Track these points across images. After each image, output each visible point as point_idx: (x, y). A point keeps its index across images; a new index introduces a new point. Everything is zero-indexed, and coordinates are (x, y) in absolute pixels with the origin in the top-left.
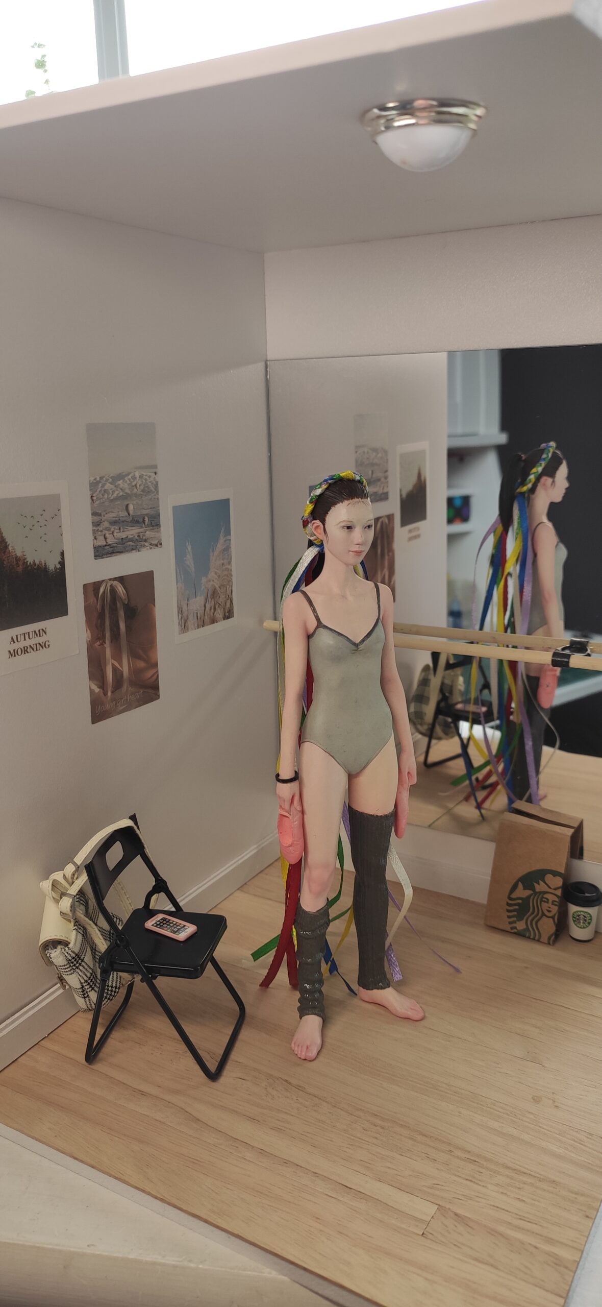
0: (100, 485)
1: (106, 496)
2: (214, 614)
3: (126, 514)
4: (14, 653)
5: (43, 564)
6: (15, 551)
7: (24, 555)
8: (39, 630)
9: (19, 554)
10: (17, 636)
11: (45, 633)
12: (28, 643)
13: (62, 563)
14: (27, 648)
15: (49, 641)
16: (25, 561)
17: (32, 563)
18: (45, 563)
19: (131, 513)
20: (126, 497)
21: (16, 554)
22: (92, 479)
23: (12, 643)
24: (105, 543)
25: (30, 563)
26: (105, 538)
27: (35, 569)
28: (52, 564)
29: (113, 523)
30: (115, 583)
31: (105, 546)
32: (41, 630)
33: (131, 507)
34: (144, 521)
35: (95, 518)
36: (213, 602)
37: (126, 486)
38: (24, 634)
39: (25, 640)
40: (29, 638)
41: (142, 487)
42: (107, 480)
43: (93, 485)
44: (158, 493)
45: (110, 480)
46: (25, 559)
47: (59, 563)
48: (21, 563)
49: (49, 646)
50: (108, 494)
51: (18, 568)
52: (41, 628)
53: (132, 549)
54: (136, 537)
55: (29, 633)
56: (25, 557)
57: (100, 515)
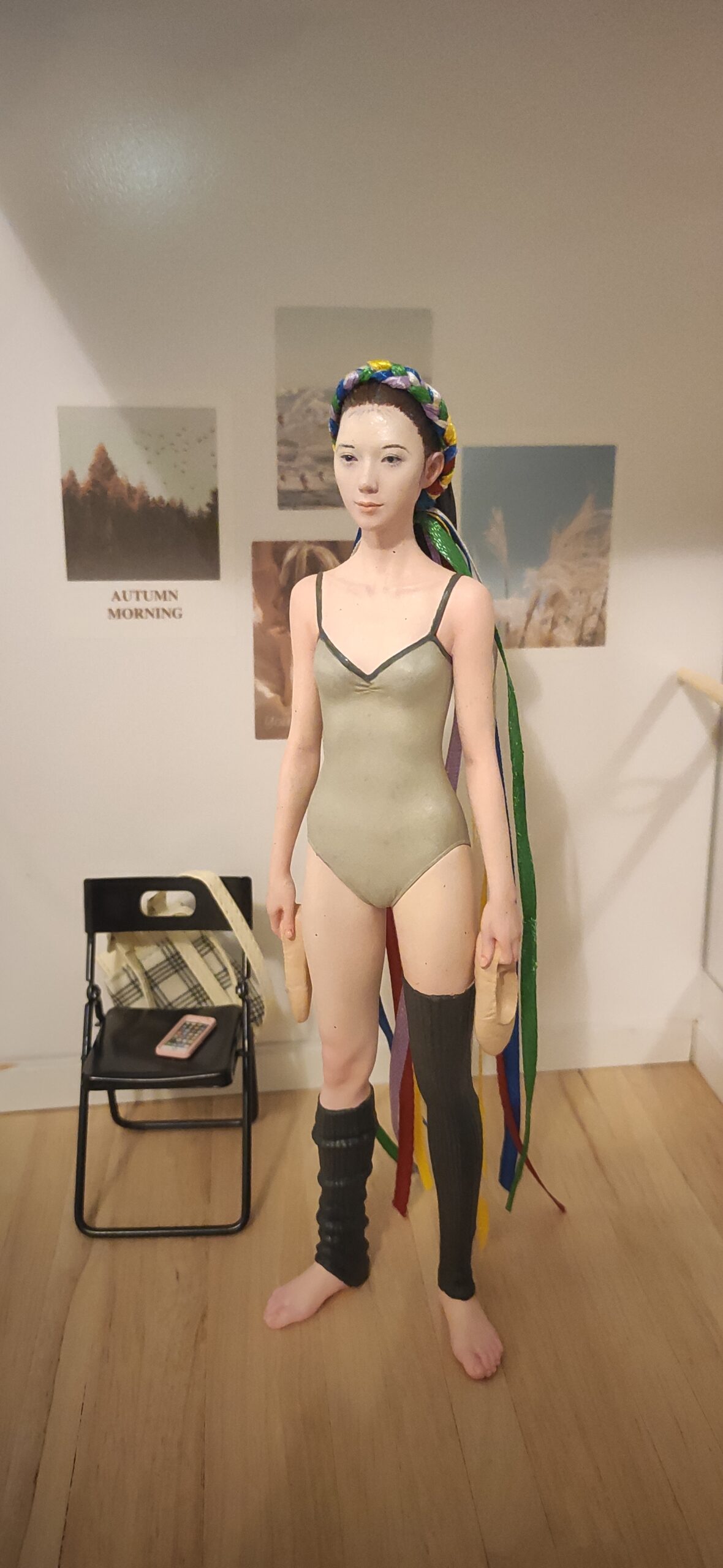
0: (298, 402)
1: (310, 419)
2: (552, 631)
4: (116, 614)
5: (178, 503)
6: (127, 480)
7: (143, 488)
8: (164, 592)
9: (134, 484)
10: (124, 593)
11: (175, 597)
12: (142, 604)
13: (214, 507)
14: (141, 611)
15: (181, 609)
16: (145, 495)
17: (156, 499)
18: (182, 503)
21: (129, 484)
22: (283, 391)
23: (116, 600)
24: (300, 487)
26: (303, 479)
27: (163, 508)
28: (195, 505)
29: (322, 460)
30: (320, 549)
31: (303, 492)
32: (168, 594)
35: (283, 448)
36: (551, 613)
38: (137, 593)
39: (138, 598)
40: (146, 599)
43: (285, 402)
46: (146, 492)
47: (208, 505)
48: (137, 496)
49: (181, 616)
51: (132, 503)
52: (167, 589)
55: (145, 593)
56: (145, 490)
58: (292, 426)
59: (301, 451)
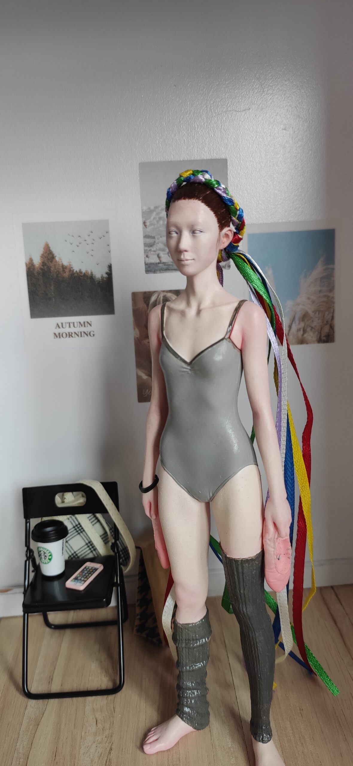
0: (155, 213)
1: (161, 223)
2: (303, 335)
4: (58, 336)
5: (90, 273)
6: (61, 262)
7: (70, 265)
8: (84, 322)
9: (65, 263)
10: (62, 324)
11: (90, 325)
12: (72, 330)
13: (110, 274)
14: (72, 333)
15: (94, 332)
17: (78, 271)
18: (92, 273)
21: (62, 264)
22: (145, 208)
23: (58, 328)
24: (158, 261)
25: (76, 271)
26: (159, 257)
27: (82, 276)
28: (99, 273)
30: (169, 295)
31: (159, 263)
32: (86, 323)
35: (147, 240)
36: (302, 325)
38: (69, 323)
39: (70, 327)
40: (74, 326)
42: (163, 210)
43: (147, 214)
46: (72, 268)
47: (107, 273)
48: (67, 271)
49: (94, 335)
51: (65, 274)
52: (86, 321)
55: (74, 323)
56: (72, 266)
58: (151, 227)
59: (157, 241)
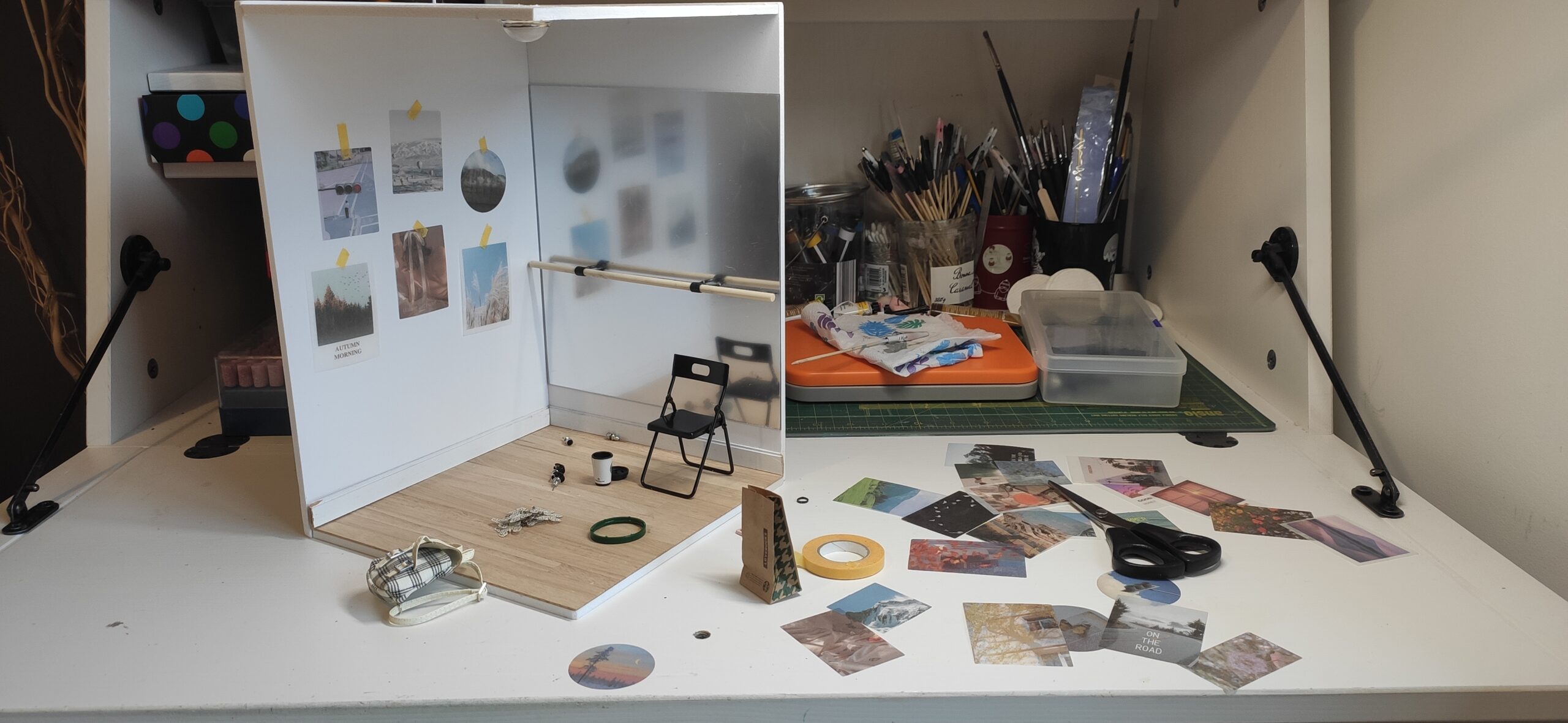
0: (399, 149)
1: (403, 155)
3: (417, 167)
19: (421, 167)
20: (418, 157)
22: (393, 144)
24: (401, 184)
26: (402, 181)
29: (408, 172)
30: (415, 233)
31: (401, 187)
33: (421, 164)
34: (430, 173)
35: (394, 168)
37: (418, 150)
41: (430, 152)
42: (404, 146)
43: (394, 148)
44: (441, 156)
45: (407, 146)
50: (405, 154)
53: (421, 190)
54: (424, 183)
57: (399, 167)
58: (397, 159)
59: (401, 169)
